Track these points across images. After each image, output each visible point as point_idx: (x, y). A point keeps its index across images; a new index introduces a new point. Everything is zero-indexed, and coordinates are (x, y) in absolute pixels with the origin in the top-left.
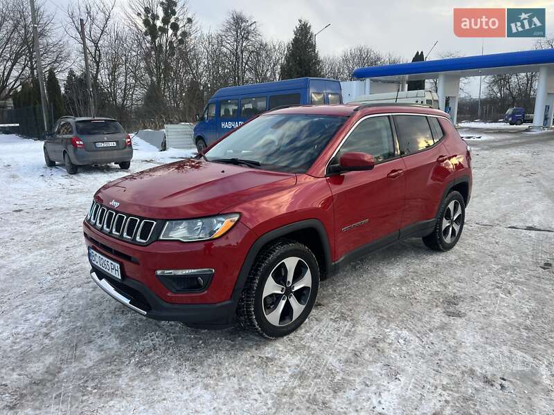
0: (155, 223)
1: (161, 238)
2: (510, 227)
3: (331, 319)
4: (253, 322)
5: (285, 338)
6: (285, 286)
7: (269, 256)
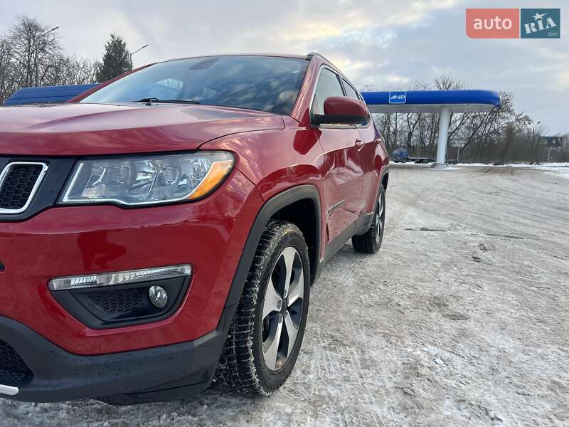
0: (45, 168)
1: (66, 199)
2: (407, 229)
3: (325, 347)
4: (248, 370)
5: (281, 388)
6: (282, 297)
7: (268, 243)
